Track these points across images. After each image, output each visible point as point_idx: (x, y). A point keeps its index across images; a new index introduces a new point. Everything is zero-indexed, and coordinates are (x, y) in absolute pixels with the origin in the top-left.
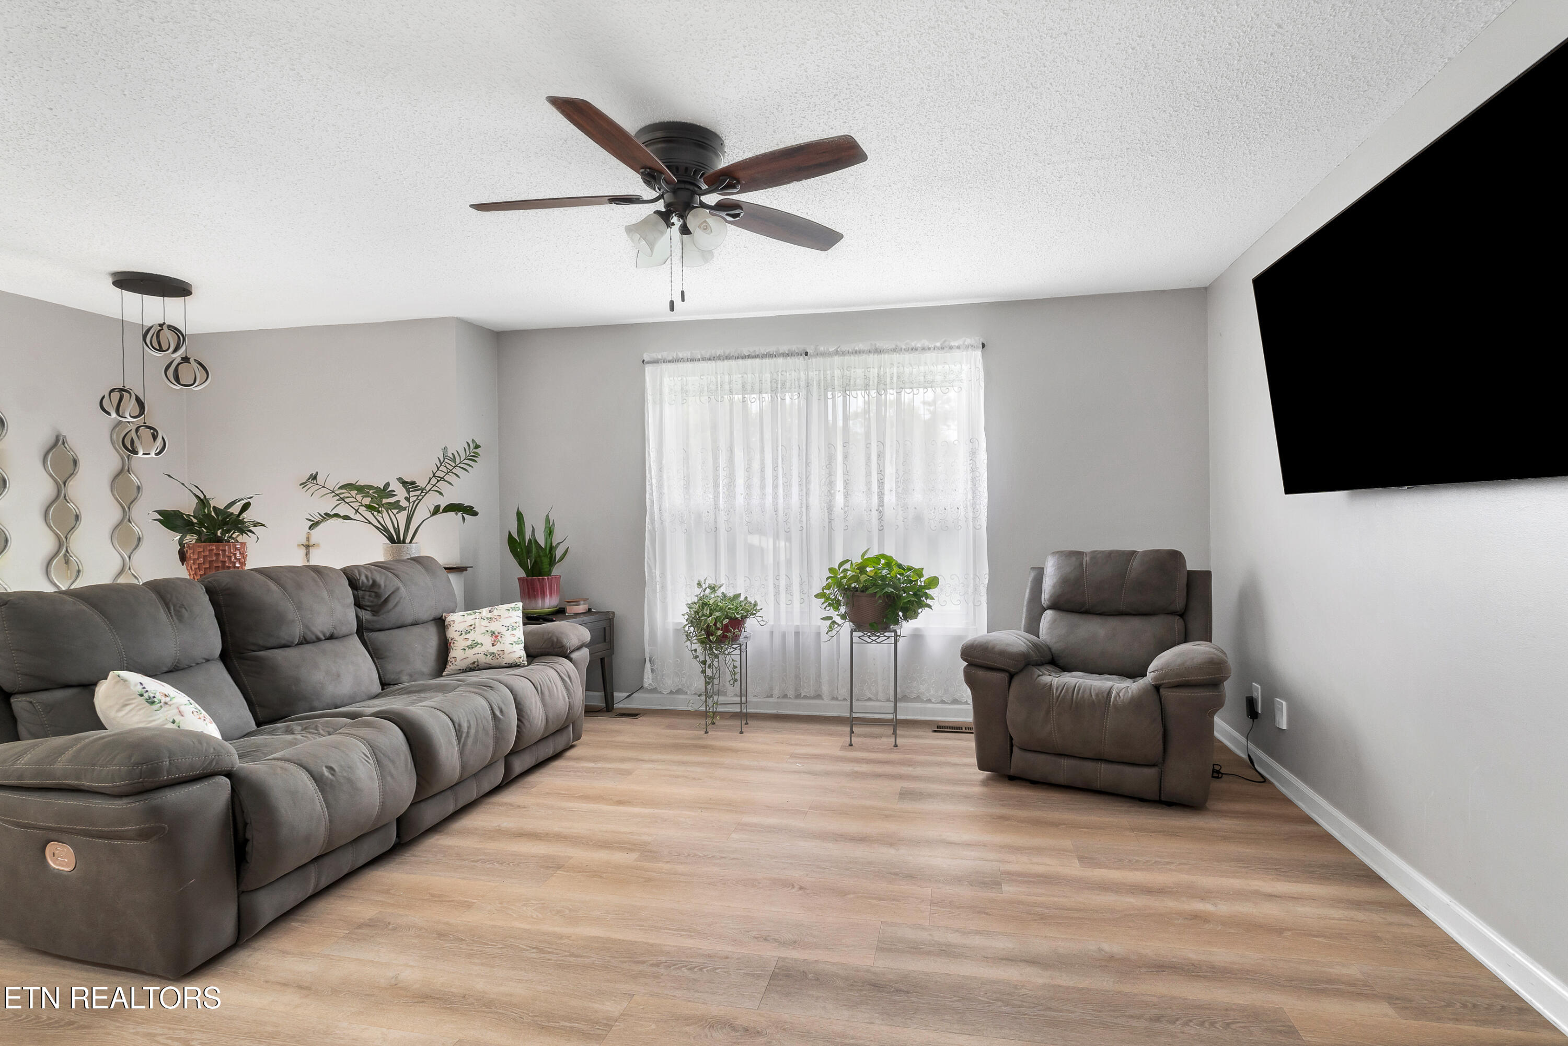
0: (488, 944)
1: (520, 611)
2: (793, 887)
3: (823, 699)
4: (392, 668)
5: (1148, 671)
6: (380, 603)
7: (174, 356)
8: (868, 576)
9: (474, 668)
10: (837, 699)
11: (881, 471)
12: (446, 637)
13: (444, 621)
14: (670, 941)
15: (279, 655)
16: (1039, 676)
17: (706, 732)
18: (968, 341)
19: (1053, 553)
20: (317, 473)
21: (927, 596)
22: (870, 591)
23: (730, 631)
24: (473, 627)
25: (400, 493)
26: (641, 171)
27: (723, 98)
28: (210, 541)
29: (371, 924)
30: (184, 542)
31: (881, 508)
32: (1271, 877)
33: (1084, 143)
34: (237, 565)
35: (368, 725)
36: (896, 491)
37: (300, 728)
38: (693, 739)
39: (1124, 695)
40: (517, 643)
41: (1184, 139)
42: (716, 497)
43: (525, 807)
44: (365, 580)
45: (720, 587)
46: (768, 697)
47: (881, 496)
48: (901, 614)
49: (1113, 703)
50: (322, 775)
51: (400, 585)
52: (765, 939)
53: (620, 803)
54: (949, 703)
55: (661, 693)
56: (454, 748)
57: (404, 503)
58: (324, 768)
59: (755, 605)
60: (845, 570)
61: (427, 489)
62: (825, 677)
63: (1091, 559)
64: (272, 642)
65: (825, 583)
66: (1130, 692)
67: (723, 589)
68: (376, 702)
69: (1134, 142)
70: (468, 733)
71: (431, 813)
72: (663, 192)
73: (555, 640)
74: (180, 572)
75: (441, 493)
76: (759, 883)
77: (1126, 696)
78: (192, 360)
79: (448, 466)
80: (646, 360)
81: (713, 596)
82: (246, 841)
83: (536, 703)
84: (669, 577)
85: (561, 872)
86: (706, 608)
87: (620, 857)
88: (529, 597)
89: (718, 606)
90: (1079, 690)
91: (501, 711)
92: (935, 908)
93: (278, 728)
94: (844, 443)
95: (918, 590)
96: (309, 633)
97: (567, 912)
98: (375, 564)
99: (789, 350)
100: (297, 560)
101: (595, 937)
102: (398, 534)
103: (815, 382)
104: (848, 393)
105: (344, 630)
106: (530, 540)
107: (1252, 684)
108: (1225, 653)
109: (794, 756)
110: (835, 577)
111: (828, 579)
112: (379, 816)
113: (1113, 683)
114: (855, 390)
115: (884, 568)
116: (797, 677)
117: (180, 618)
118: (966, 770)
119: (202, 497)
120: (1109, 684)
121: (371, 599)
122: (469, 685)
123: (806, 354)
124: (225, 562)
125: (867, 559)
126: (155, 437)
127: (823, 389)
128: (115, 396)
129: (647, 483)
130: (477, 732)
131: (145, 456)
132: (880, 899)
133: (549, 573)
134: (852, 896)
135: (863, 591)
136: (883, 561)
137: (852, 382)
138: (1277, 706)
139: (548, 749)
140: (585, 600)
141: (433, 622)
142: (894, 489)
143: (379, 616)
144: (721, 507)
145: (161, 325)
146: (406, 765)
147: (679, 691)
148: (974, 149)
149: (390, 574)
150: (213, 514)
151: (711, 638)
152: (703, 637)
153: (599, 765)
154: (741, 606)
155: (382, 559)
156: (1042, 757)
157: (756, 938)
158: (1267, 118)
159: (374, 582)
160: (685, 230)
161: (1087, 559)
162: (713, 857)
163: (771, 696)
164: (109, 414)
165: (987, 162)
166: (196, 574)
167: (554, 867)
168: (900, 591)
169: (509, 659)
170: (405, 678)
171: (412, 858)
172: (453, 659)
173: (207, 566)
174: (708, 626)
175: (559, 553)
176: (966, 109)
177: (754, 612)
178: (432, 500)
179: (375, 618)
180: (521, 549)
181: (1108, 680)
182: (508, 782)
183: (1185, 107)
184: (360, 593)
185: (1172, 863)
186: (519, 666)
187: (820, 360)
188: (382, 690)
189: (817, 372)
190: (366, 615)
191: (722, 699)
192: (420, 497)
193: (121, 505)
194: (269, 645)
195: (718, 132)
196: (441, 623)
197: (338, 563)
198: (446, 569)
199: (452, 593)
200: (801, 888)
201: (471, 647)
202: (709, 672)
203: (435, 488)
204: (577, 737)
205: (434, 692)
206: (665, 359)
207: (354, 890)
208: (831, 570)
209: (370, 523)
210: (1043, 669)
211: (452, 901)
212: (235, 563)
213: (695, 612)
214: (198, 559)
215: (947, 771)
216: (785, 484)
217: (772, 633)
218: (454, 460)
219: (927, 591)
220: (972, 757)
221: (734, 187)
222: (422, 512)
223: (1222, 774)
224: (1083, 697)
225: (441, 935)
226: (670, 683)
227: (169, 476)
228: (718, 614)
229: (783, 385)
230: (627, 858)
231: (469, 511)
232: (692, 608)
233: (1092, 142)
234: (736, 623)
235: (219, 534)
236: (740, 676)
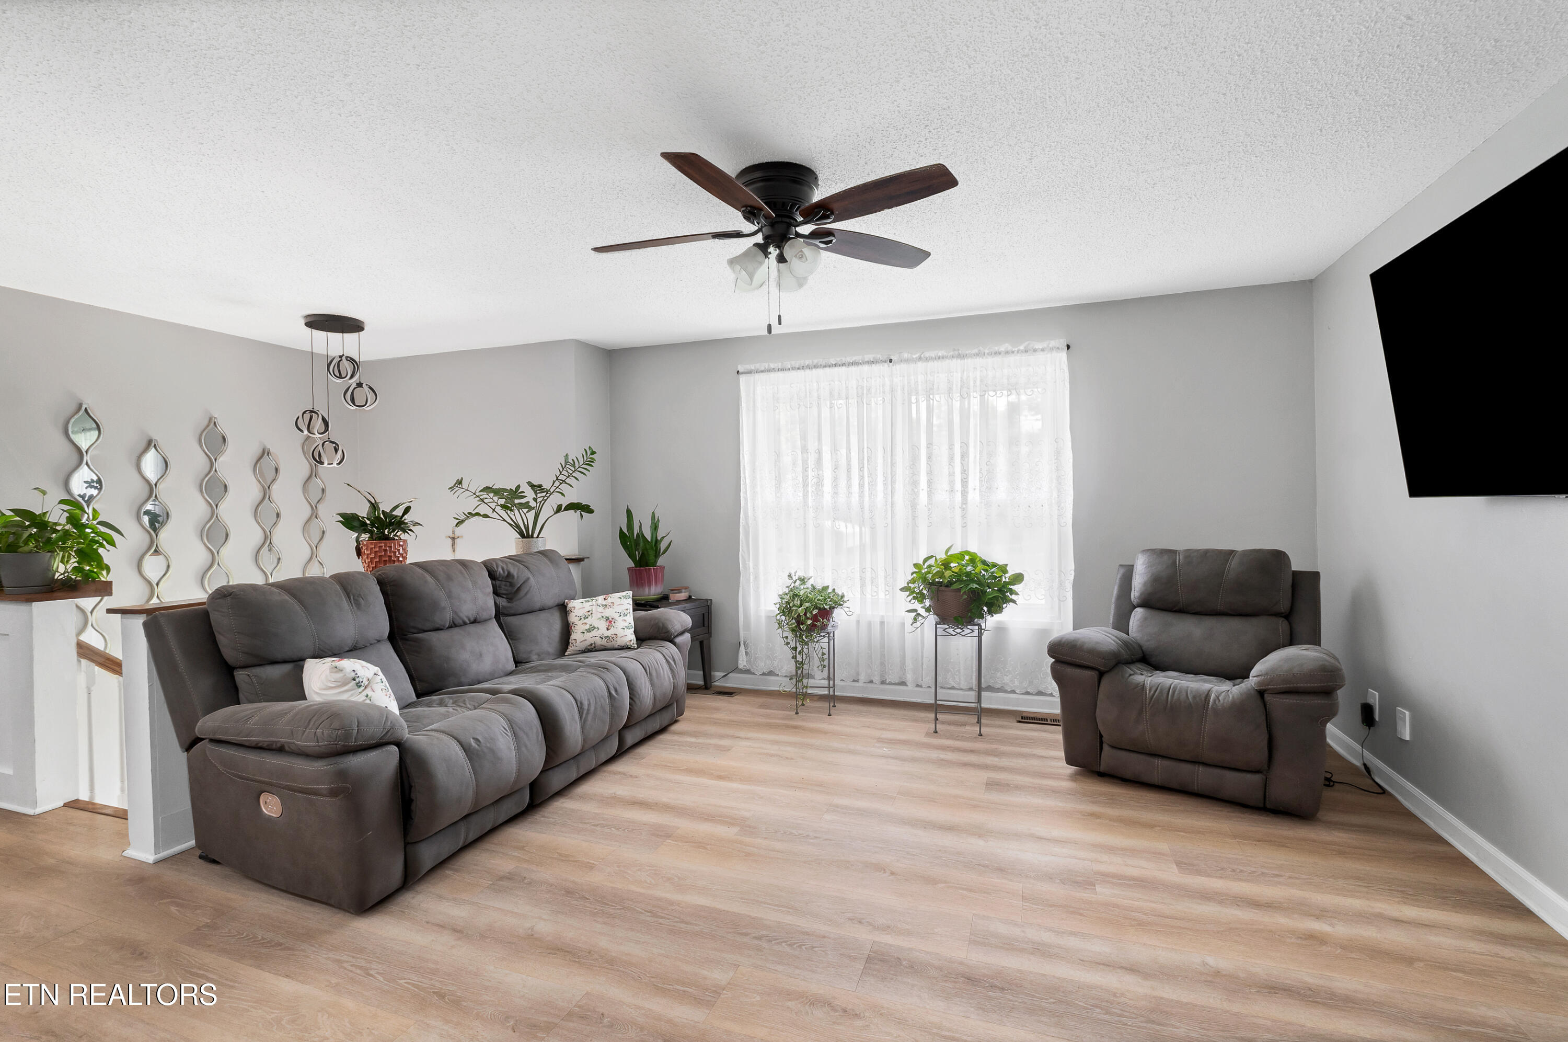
0: (608, 904)
1: (631, 599)
2: (885, 872)
3: (907, 686)
4: (523, 648)
5: (1251, 674)
6: (513, 592)
7: (351, 381)
8: (953, 572)
9: (592, 649)
10: (921, 686)
11: (965, 471)
12: (568, 621)
13: (566, 607)
14: (772, 916)
15: (435, 638)
16: (1131, 675)
17: (797, 713)
18: (1053, 343)
19: (1144, 551)
20: (462, 478)
21: (1012, 592)
22: (955, 586)
23: (819, 621)
24: (590, 613)
25: (529, 494)
26: (743, 209)
27: (818, 138)
28: (380, 539)
29: (510, 877)
30: (360, 539)
31: (964, 506)
32: (1397, 900)
33: (1182, 150)
34: (401, 559)
35: (506, 701)
36: (980, 489)
37: (451, 701)
38: (783, 719)
39: (1225, 699)
40: (628, 628)
41: (1293, 138)
42: (805, 495)
43: (637, 777)
44: (502, 572)
45: (809, 579)
46: (854, 681)
47: (964, 493)
48: (985, 608)
49: (1212, 706)
50: (470, 745)
51: (530, 575)
52: (860, 922)
53: (720, 778)
54: (1032, 694)
55: (754, 674)
56: (577, 722)
57: (533, 504)
58: (472, 740)
59: (843, 597)
60: (930, 566)
61: (552, 491)
62: (909, 665)
63: (1186, 557)
64: (428, 625)
65: (910, 577)
66: (1231, 696)
67: (811, 582)
68: (511, 678)
69: (1237, 144)
70: (588, 710)
71: (557, 779)
72: (762, 226)
73: (661, 625)
74: (357, 566)
75: (563, 494)
76: (852, 865)
77: (1226, 701)
78: (364, 385)
79: (569, 470)
80: (740, 371)
81: (802, 587)
82: (411, 801)
83: (645, 683)
84: (761, 568)
85: (669, 841)
86: (796, 599)
87: (722, 831)
88: (637, 585)
89: (807, 597)
90: (1174, 692)
91: (616, 691)
92: (1027, 904)
93: (434, 700)
94: (927, 445)
95: (1003, 586)
96: (458, 618)
97: (676, 879)
98: (509, 558)
99: (874, 358)
100: (448, 556)
101: (702, 906)
102: (527, 529)
103: (899, 387)
104: (931, 396)
105: (485, 615)
106: (638, 534)
107: (1368, 690)
108: (1337, 660)
109: (880, 740)
110: (919, 572)
111: (912, 574)
112: (516, 781)
113: (1212, 686)
114: (938, 394)
115: (967, 565)
116: (882, 664)
117: (358, 605)
118: (1053, 763)
119: (373, 502)
120: (1206, 686)
121: (506, 588)
122: (588, 666)
123: (891, 361)
124: (391, 556)
125: (951, 556)
126: (336, 450)
127: (906, 394)
128: (307, 416)
129: (742, 483)
130: (596, 708)
131: (329, 466)
132: (971, 891)
133: (654, 564)
134: (942, 885)
135: (947, 586)
136: (967, 557)
137: (935, 387)
138: (1398, 715)
139: (655, 724)
140: (687, 588)
141: (556, 608)
142: (978, 488)
143: (512, 603)
144: (810, 504)
145: (341, 357)
146: (538, 736)
147: (771, 673)
148: (1064, 165)
149: (522, 567)
150: (382, 516)
151: (801, 626)
152: (794, 626)
153: (700, 740)
154: (829, 597)
155: (514, 553)
156: (1134, 756)
157: (851, 920)
158: (1389, 110)
159: (509, 573)
160: (781, 259)
161: (1180, 558)
162: (808, 836)
163: (857, 681)
164: (302, 431)
165: (1078, 175)
166: (368, 566)
167: (664, 836)
168: (984, 587)
169: (621, 642)
170: (534, 657)
171: (542, 819)
172: (574, 641)
173: (377, 560)
174: (799, 616)
175: (663, 546)
176: (1057, 128)
177: (842, 603)
178: (555, 500)
179: (509, 605)
180: (630, 542)
181: (1205, 681)
182: (621, 752)
183: (1296, 106)
184: (498, 583)
185: (1281, 876)
186: (629, 648)
187: (904, 366)
188: (516, 667)
189: (902, 378)
190: (502, 602)
191: (811, 682)
192: (545, 498)
193: (310, 504)
194: (426, 629)
195: (813, 168)
196: (563, 609)
197: (479, 557)
198: (566, 559)
199: (572, 582)
200: (892, 873)
201: (589, 631)
202: (799, 658)
203: (558, 490)
204: (681, 713)
205: (559, 671)
206: (758, 369)
207: (496, 844)
208: (915, 565)
209: (505, 520)
210: (1134, 667)
211: (576, 861)
212: (399, 557)
213: (787, 602)
214: (371, 554)
215: (1034, 762)
216: (871, 484)
217: (858, 622)
218: (574, 465)
219: (1012, 587)
220: (1059, 751)
221: (828, 217)
222: (547, 511)
223: (1334, 782)
224: (1179, 699)
225: (569, 892)
226: (762, 666)
227: (348, 485)
228: (808, 605)
229: (869, 390)
230: (728, 832)
231: (586, 509)
232: (784, 599)
233: (1191, 149)
234: (825, 613)
235: (386, 533)
236: (828, 663)
